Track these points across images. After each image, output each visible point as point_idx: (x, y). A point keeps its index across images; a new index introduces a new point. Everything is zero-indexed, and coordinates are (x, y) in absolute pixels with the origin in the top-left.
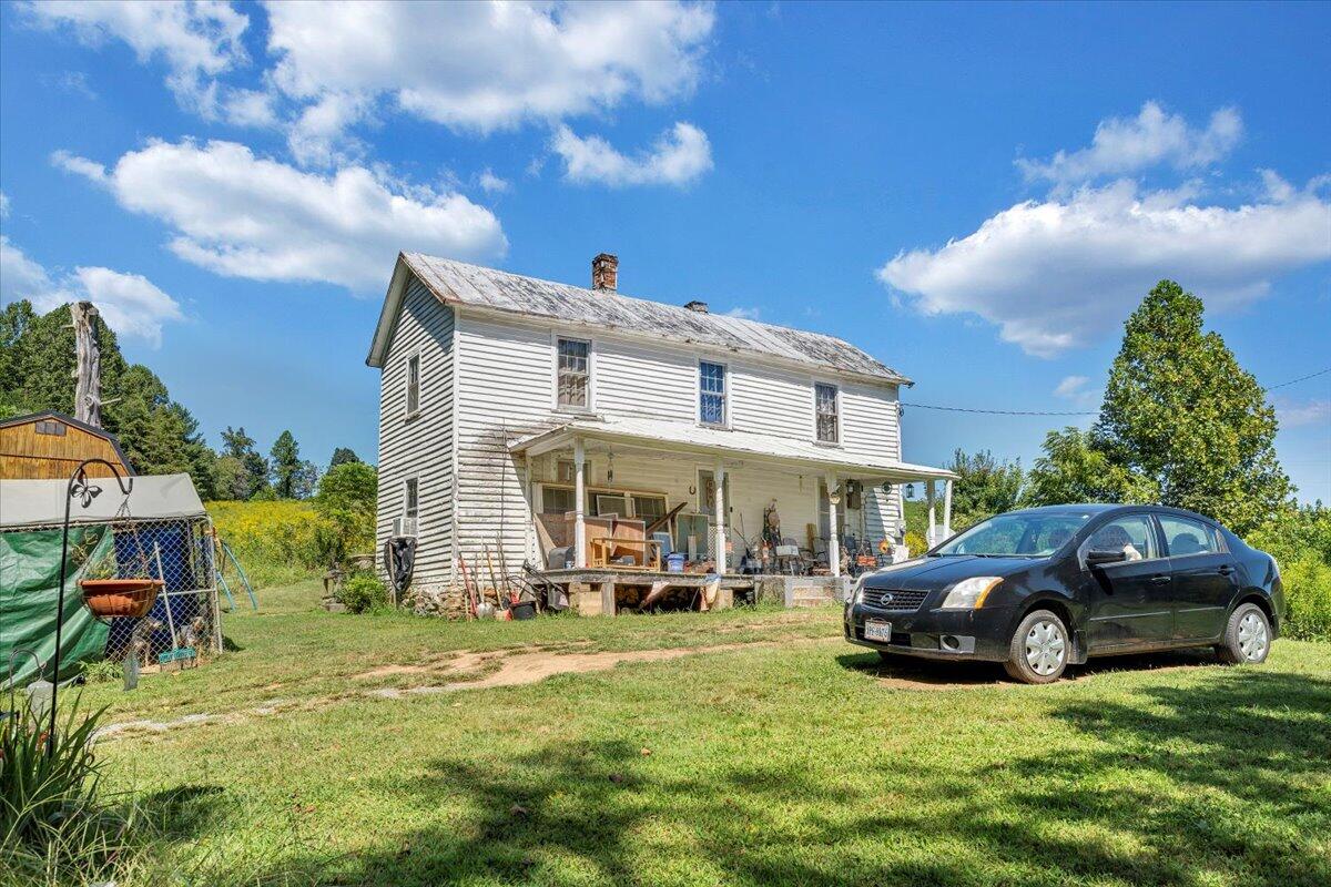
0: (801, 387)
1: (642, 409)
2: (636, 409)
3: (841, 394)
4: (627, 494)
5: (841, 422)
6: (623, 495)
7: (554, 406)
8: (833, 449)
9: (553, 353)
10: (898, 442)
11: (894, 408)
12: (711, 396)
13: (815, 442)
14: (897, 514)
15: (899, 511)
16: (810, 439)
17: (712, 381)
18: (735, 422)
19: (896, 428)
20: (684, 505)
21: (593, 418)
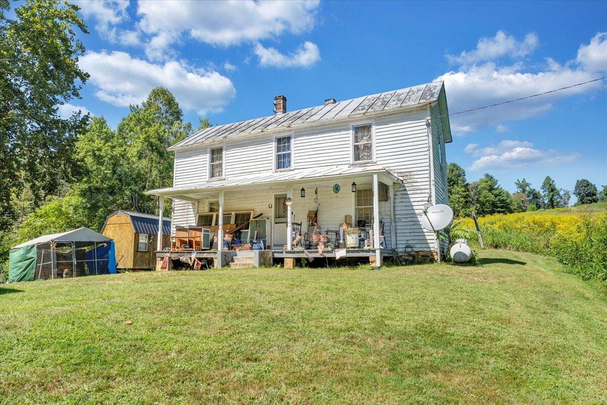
3: (374, 127)
4: (233, 213)
5: (374, 148)
6: (231, 214)
8: (366, 165)
9: (208, 156)
10: (429, 147)
11: (425, 123)
12: (284, 155)
13: (351, 163)
14: (427, 199)
15: (430, 197)
16: (348, 162)
17: (284, 146)
18: (296, 165)
19: (426, 138)
20: (261, 214)
21: (224, 180)
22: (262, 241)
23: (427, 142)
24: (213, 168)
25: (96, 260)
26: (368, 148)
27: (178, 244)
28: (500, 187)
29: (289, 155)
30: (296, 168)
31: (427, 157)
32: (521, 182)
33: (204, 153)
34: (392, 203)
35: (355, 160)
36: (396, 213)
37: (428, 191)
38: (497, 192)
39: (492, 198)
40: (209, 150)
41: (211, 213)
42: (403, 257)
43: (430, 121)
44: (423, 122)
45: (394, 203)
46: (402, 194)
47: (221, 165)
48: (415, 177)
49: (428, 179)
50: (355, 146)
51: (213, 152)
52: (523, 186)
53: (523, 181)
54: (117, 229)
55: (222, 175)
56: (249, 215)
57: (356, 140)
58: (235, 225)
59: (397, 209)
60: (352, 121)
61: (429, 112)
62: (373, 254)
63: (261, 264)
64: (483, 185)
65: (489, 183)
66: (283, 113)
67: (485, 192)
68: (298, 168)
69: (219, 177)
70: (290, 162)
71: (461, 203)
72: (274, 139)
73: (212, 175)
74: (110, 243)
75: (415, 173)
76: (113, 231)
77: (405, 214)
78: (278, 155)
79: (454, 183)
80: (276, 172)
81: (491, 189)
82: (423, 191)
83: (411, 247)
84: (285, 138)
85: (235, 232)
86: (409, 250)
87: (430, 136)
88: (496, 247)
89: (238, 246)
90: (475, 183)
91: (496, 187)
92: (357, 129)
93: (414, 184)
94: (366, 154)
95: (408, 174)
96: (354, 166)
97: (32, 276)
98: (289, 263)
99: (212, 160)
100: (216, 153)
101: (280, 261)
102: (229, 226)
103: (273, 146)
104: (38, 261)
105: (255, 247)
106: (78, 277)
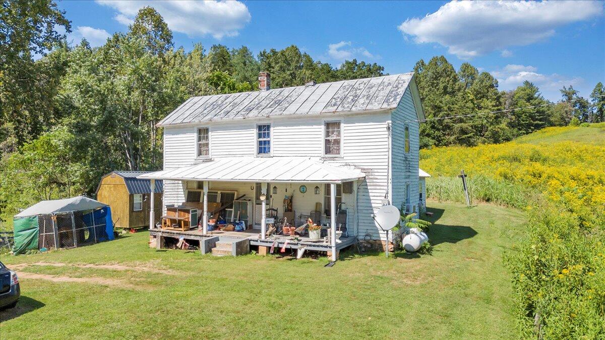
0: (314, 127)
1: (230, 153)
2: (227, 153)
3: (342, 125)
4: (219, 192)
5: (342, 142)
6: (217, 193)
7: (195, 157)
8: (335, 159)
9: (195, 136)
10: (389, 148)
11: (386, 126)
12: (264, 141)
13: (323, 156)
14: (384, 195)
15: (387, 193)
16: (320, 155)
17: (264, 133)
18: (275, 152)
19: (387, 139)
20: (244, 195)
21: (210, 160)
22: (243, 222)
23: (387, 143)
24: (200, 146)
25: (94, 226)
26: (337, 142)
27: (168, 223)
28: (541, 96)
29: (269, 142)
30: (275, 155)
31: (387, 157)
32: (567, 89)
33: (192, 132)
34: (356, 196)
35: (326, 154)
36: (359, 204)
37: (386, 188)
38: (536, 102)
39: (530, 108)
40: (196, 129)
41: (199, 190)
42: (363, 244)
43: (391, 125)
44: (384, 125)
45: (357, 196)
46: (364, 189)
47: (207, 145)
48: (376, 174)
49: (386, 177)
50: (326, 140)
51: (200, 131)
52: (568, 94)
53: (570, 89)
54: (112, 189)
55: (208, 154)
56: (233, 195)
57: (328, 134)
58: (221, 204)
59: (359, 201)
60: (324, 117)
61: (390, 116)
62: (330, 249)
63: (238, 253)
64: (521, 94)
65: (528, 91)
66: (267, 90)
67: (522, 102)
68: (277, 155)
69: (205, 156)
70: (269, 148)
71: (490, 118)
72: (255, 126)
73: (200, 154)
74: (106, 209)
75: (376, 170)
76: (108, 191)
77: (366, 207)
78: (260, 141)
79: (483, 97)
80: (257, 157)
81: (530, 98)
82: (382, 187)
83: (370, 236)
84: (265, 126)
85: (221, 211)
86: (368, 238)
87: (390, 138)
88: (488, 200)
89: (223, 226)
90: (511, 92)
91: (536, 96)
92: (328, 125)
93: (375, 181)
94: (335, 148)
95: (370, 171)
96: (324, 159)
97: (35, 243)
98: (263, 250)
99: (199, 139)
100: (203, 133)
101: (255, 248)
102: (215, 205)
103: (255, 132)
104: (41, 231)
105: (237, 228)
106: (79, 245)
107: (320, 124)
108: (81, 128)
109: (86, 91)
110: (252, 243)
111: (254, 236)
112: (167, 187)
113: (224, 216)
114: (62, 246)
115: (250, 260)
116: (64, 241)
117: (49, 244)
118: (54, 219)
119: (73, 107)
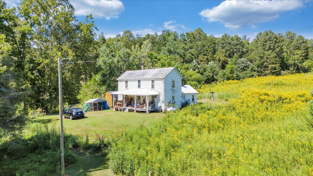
2: (131, 87)
3: (155, 81)
4: (130, 97)
5: (155, 85)
8: (153, 89)
10: (164, 87)
11: (163, 82)
14: (163, 99)
16: (150, 88)
17: (139, 83)
19: (163, 85)
21: (128, 89)
25: (103, 106)
27: (117, 105)
30: (141, 88)
31: (163, 89)
36: (158, 101)
40: (125, 81)
42: (159, 110)
49: (163, 94)
50: (152, 85)
55: (128, 87)
56: (133, 98)
57: (152, 83)
58: (130, 100)
60: (151, 79)
61: (164, 79)
62: (147, 111)
63: (129, 112)
70: (140, 86)
72: (137, 80)
73: (126, 87)
74: (106, 101)
75: (161, 92)
76: (107, 96)
78: (138, 85)
80: (138, 88)
84: (140, 80)
92: (152, 81)
93: (161, 95)
96: (151, 90)
97: (89, 110)
98: (135, 111)
99: (126, 84)
100: (127, 82)
101: (133, 111)
102: (128, 100)
103: (137, 82)
104: (90, 107)
105: (132, 106)
106: (99, 110)
107: (150, 81)
108: (104, 75)
109: (105, 63)
110: (133, 110)
111: (133, 108)
112: (119, 96)
113: (130, 103)
114: (95, 110)
115: (132, 113)
116: (95, 109)
117: (92, 110)
118: (93, 103)
119: (101, 69)
